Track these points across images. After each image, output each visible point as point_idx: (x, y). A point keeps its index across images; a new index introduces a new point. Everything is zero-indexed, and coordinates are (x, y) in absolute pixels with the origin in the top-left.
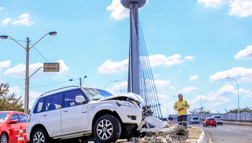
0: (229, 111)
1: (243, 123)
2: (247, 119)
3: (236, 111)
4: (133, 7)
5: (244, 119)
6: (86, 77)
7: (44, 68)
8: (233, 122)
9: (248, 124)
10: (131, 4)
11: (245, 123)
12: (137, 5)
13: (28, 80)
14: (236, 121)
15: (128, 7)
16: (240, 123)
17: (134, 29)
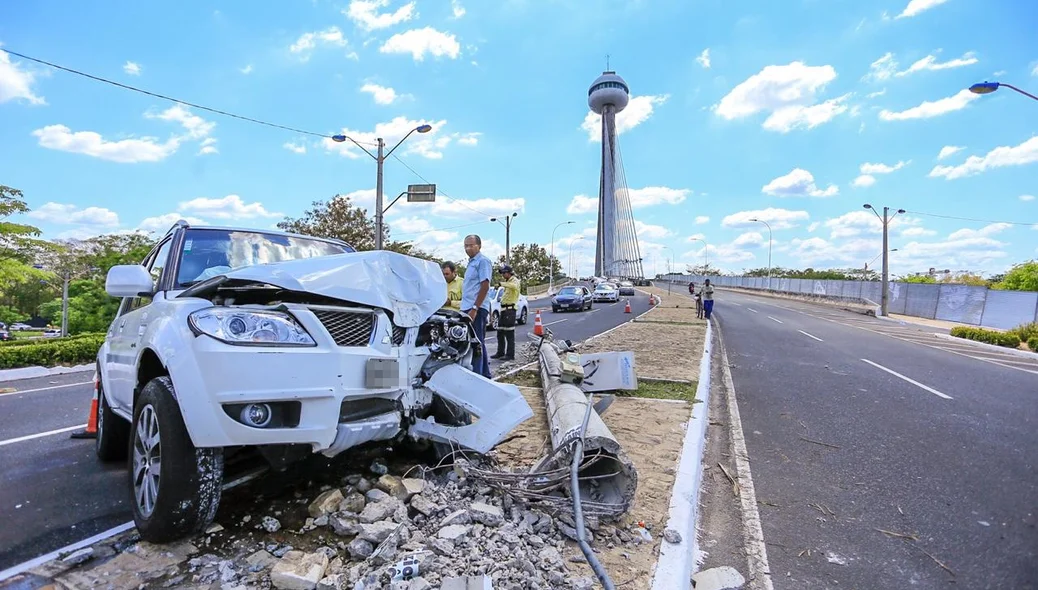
0: (749, 272)
1: (776, 295)
2: (783, 289)
3: (760, 273)
4: (608, 112)
5: (777, 288)
6: (515, 215)
7: (409, 195)
8: (757, 293)
9: (784, 296)
10: (605, 107)
11: (779, 296)
12: (613, 109)
13: (381, 217)
14: (764, 290)
15: (600, 113)
16: (770, 295)
17: (607, 146)
